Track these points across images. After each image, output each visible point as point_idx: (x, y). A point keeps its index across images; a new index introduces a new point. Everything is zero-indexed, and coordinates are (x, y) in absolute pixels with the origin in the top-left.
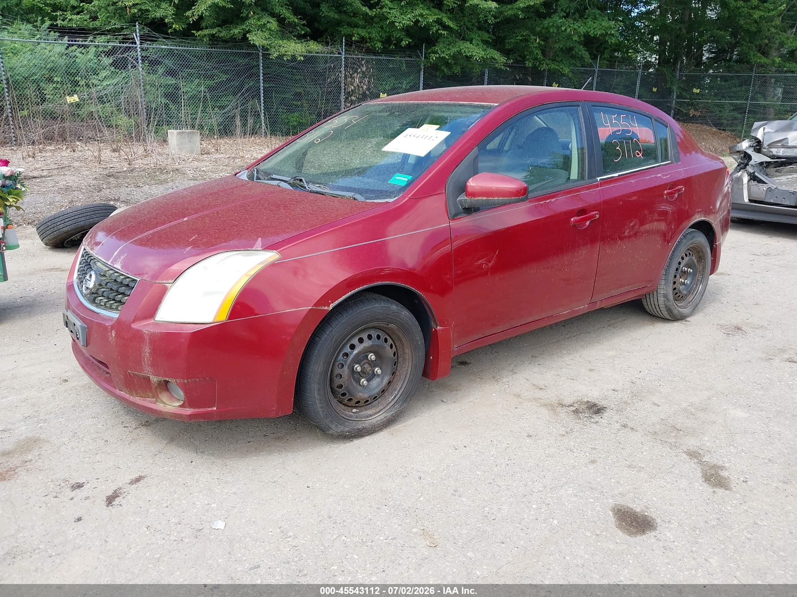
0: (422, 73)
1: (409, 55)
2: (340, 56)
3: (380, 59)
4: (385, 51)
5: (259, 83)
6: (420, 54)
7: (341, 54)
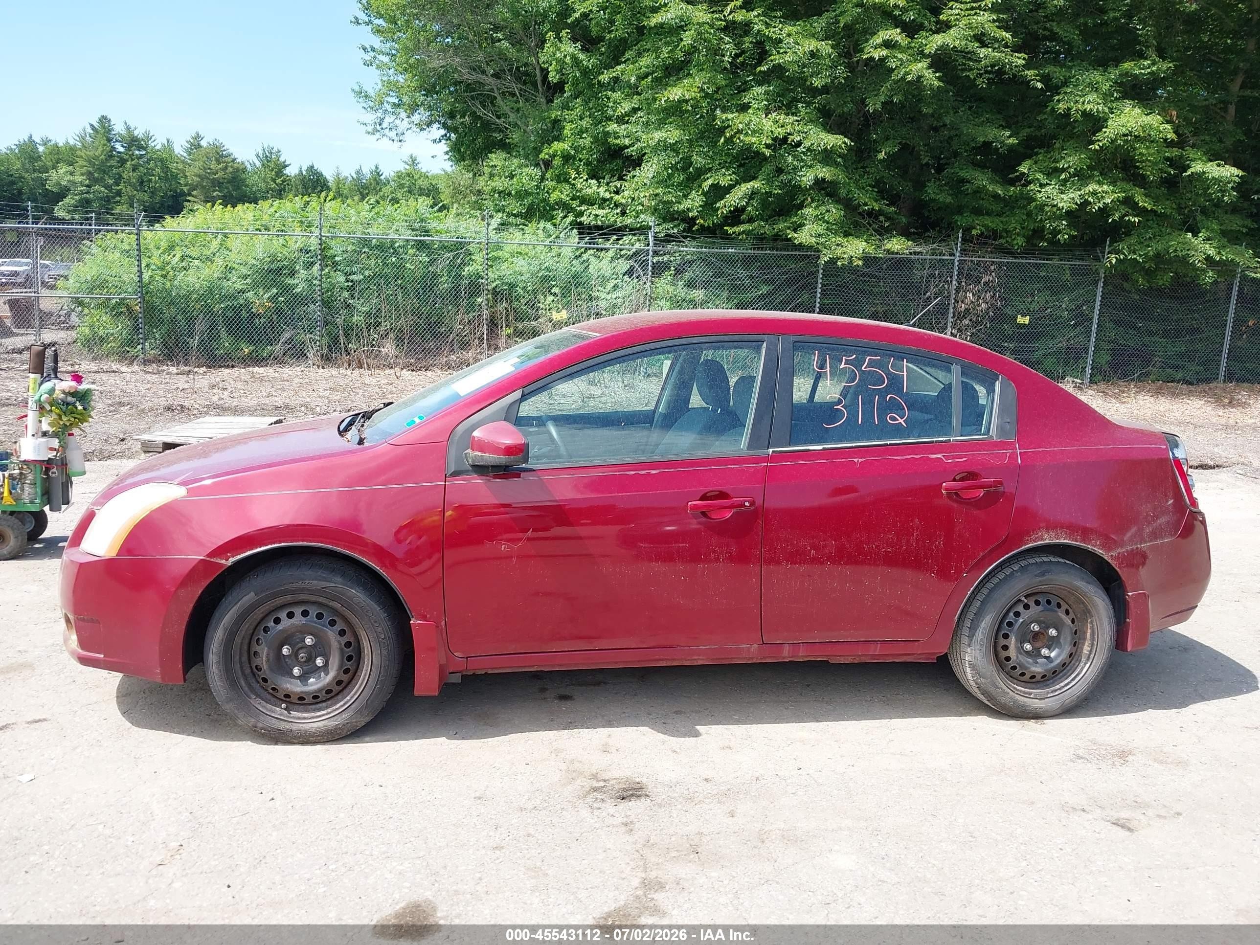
0: (1101, 284)
1: (1079, 257)
2: (952, 258)
3: (1022, 263)
4: (1030, 250)
5: (815, 297)
6: (1100, 255)
7: (954, 256)
